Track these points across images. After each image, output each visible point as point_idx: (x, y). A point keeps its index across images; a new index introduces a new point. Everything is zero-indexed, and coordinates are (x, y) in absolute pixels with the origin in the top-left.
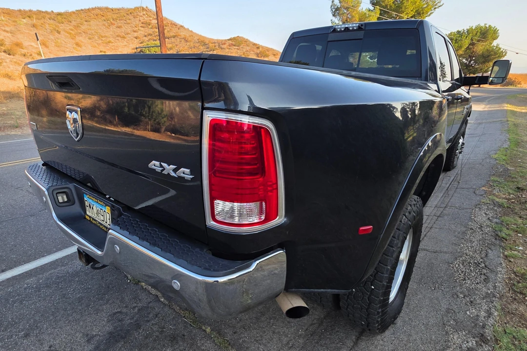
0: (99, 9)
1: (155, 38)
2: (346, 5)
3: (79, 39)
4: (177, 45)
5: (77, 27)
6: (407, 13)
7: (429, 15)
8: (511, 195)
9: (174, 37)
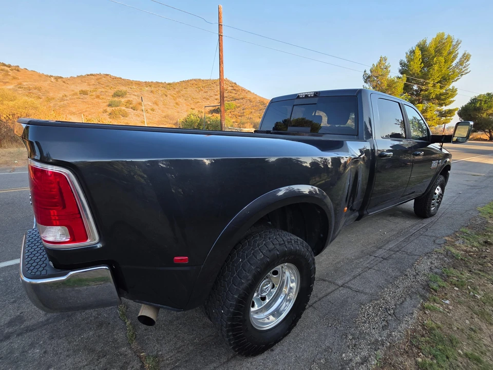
0: (195, 80)
1: (229, 100)
2: (376, 75)
3: (179, 100)
4: (243, 105)
5: (178, 92)
6: (433, 79)
7: (456, 80)
8: (474, 248)
9: (242, 99)
